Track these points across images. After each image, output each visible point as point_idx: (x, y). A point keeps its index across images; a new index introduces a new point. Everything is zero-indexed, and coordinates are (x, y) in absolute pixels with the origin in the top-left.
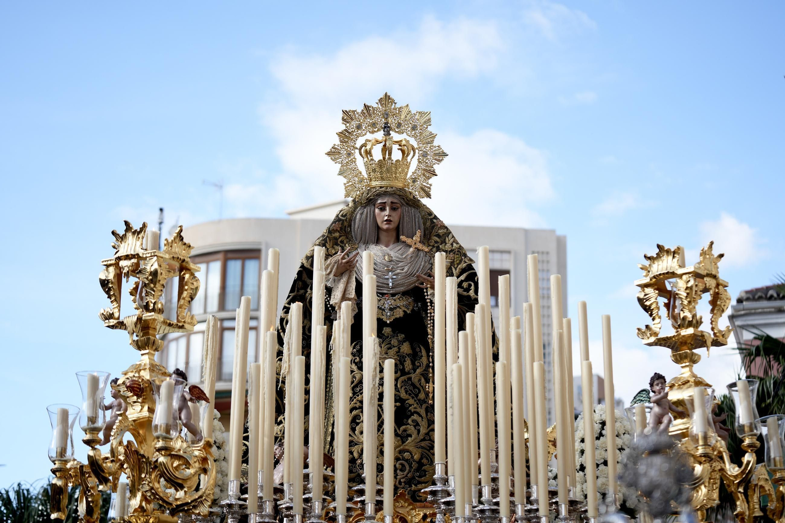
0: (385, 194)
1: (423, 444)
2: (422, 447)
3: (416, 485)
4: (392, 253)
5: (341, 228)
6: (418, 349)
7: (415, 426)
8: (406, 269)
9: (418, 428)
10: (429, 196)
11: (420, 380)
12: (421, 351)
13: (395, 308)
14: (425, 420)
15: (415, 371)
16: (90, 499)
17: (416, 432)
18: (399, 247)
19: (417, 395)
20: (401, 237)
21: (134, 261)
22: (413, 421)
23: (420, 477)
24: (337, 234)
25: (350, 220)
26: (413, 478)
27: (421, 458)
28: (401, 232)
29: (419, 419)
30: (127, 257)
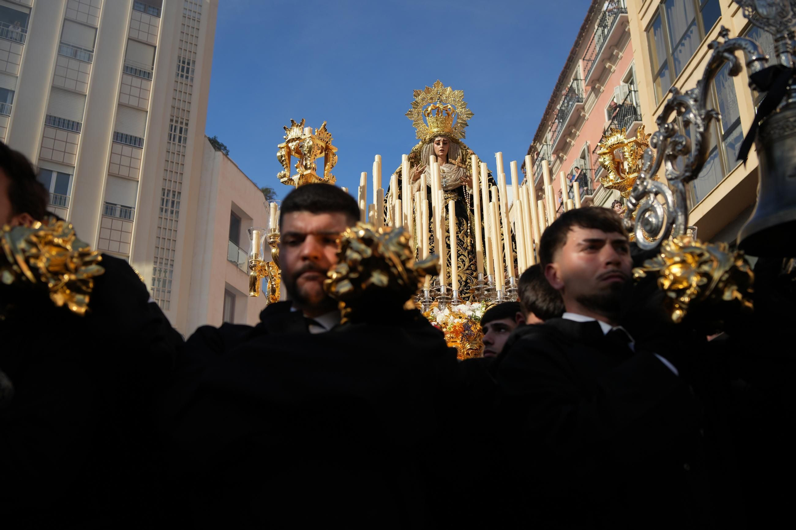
0: (440, 135)
1: (467, 272)
2: (467, 274)
3: (465, 294)
4: (445, 169)
5: (415, 157)
6: (462, 221)
7: (462, 262)
8: (453, 176)
9: (464, 263)
10: (464, 137)
11: (463, 237)
12: (463, 222)
13: (447, 198)
14: (468, 259)
15: (461, 232)
16: (273, 283)
17: (463, 265)
18: (448, 165)
19: (462, 245)
20: (449, 160)
21: (298, 142)
22: (461, 259)
23: (467, 290)
24: (413, 160)
25: (420, 152)
26: (463, 290)
27: (467, 280)
28: (449, 157)
29: (464, 258)
30: (293, 140)
